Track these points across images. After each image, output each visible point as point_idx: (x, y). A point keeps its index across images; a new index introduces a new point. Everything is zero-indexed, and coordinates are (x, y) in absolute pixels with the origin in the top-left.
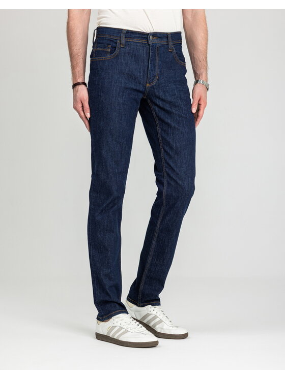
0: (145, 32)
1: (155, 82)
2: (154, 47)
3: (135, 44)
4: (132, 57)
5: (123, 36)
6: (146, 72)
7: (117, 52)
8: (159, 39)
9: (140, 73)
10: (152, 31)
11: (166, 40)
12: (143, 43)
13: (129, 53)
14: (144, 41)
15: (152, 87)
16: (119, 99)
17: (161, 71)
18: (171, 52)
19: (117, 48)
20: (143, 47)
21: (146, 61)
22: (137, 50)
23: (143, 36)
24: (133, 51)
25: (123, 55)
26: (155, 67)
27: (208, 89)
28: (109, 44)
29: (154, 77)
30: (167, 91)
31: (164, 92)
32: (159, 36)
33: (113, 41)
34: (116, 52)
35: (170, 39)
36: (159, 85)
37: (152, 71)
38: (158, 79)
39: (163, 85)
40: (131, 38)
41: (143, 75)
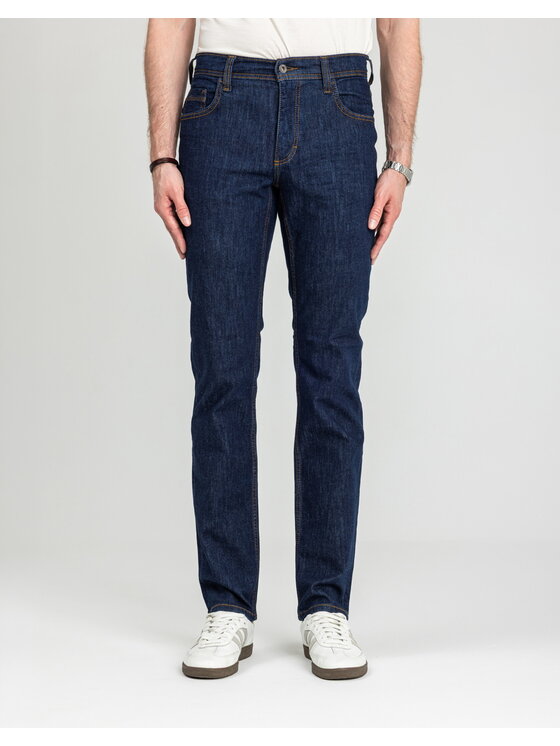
0: (270, 58)
1: (291, 157)
2: (289, 86)
3: (251, 83)
4: (246, 110)
5: (228, 68)
6: (273, 138)
7: (217, 100)
8: (300, 71)
9: (261, 139)
10: (285, 55)
11: (316, 70)
12: (266, 81)
13: (239, 102)
14: (270, 78)
15: (286, 168)
16: (216, 193)
17: (304, 135)
18: (330, 95)
19: (217, 93)
20: (268, 88)
21: (273, 115)
22: (254, 94)
23: (268, 66)
24: (248, 97)
25: (228, 106)
26: (290, 128)
27: (408, 182)
28: (204, 88)
29: (290, 147)
30: (315, 174)
31: (309, 176)
32: (300, 64)
33: (210, 80)
34: (214, 101)
35: (326, 69)
36: (299, 163)
37: (284, 134)
38: (298, 151)
39: (307, 162)
40: (243, 72)
41: (268, 144)
